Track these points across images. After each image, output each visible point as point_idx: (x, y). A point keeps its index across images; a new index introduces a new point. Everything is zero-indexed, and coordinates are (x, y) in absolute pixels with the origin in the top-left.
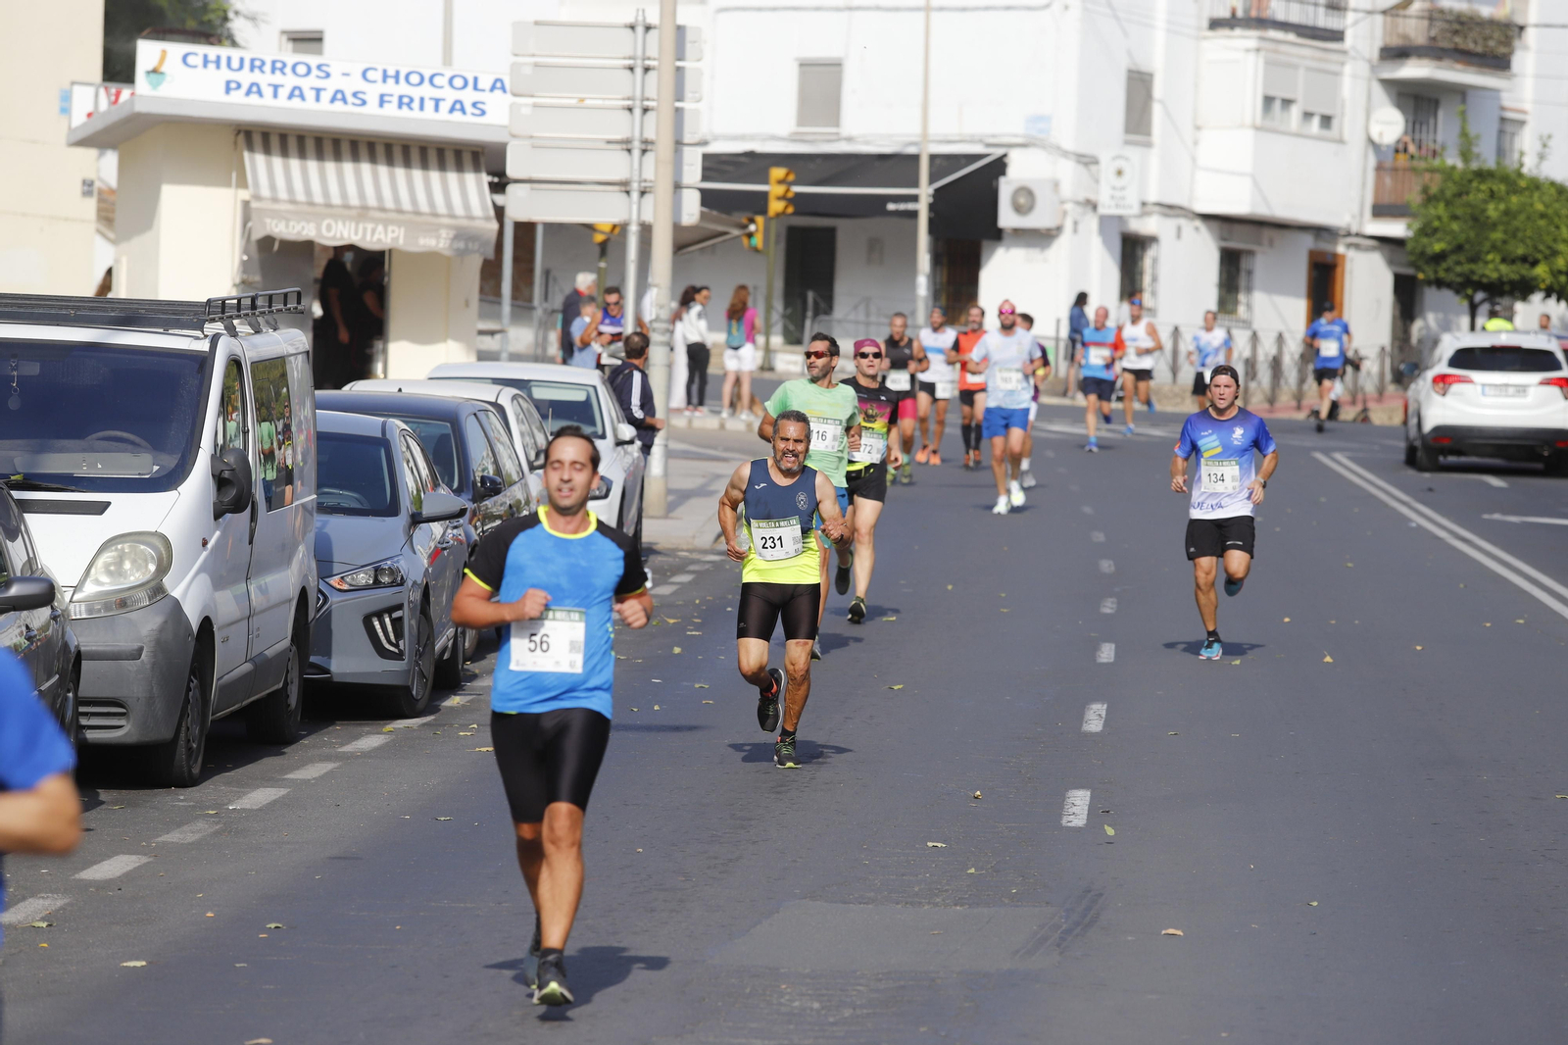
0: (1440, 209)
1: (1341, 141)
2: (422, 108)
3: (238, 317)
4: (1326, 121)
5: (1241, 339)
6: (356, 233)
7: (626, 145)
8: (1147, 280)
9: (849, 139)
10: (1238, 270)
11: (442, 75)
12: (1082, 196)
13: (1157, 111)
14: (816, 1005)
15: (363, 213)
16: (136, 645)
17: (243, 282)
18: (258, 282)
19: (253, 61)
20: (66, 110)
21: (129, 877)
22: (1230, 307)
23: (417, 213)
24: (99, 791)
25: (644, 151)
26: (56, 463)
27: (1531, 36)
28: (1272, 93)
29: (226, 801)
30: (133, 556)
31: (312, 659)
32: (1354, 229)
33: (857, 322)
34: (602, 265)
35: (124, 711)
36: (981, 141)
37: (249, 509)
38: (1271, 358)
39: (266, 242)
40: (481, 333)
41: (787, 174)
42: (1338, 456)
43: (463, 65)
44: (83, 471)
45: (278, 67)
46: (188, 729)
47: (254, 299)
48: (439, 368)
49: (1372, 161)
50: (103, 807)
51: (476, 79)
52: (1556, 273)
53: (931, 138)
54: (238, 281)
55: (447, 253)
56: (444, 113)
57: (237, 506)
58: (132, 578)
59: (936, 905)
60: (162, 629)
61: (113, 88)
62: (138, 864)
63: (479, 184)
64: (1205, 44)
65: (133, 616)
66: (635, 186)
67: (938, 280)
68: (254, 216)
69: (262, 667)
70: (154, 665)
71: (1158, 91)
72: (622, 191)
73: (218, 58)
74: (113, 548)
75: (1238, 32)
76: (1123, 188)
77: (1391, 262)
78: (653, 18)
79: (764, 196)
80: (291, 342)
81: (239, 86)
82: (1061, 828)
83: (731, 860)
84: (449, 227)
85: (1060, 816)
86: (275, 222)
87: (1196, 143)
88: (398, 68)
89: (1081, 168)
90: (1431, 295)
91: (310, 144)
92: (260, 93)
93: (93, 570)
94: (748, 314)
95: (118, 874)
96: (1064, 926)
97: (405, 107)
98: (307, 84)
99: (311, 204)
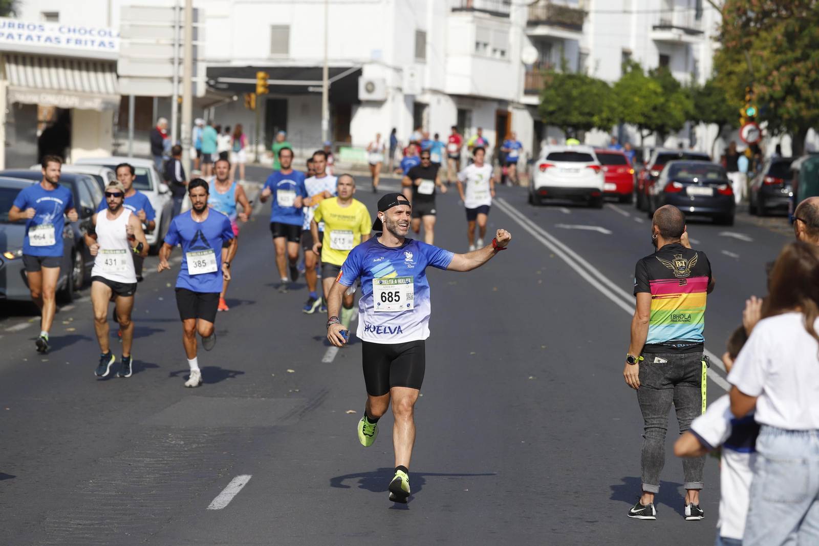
0: (552, 92)
1: (509, 61)
2: (86, 44)
4: (503, 53)
6: (56, 101)
8: (425, 122)
9: (292, 60)
10: (466, 118)
11: (95, 30)
12: (395, 86)
13: (429, 50)
15: (59, 91)
18: (13, 123)
19: (9, 23)
23: (84, 91)
27: (592, 16)
28: (479, 41)
32: (516, 99)
36: (350, 61)
39: (16, 105)
41: (265, 76)
45: (21, 26)
49: (523, 71)
51: (110, 32)
52: (602, 120)
55: (99, 110)
56: (96, 47)
63: (112, 77)
64: (450, 19)
67: (332, 123)
68: (11, 93)
71: (429, 39)
72: (169, 81)
75: (464, 13)
76: (414, 82)
77: (532, 114)
79: (255, 85)
81: (3, 35)
84: (99, 98)
86: (19, 95)
87: (446, 62)
88: (75, 27)
89: (395, 73)
90: (549, 129)
92: (12, 38)
94: (242, 137)
97: (78, 44)
98: (34, 34)
99: (36, 87)
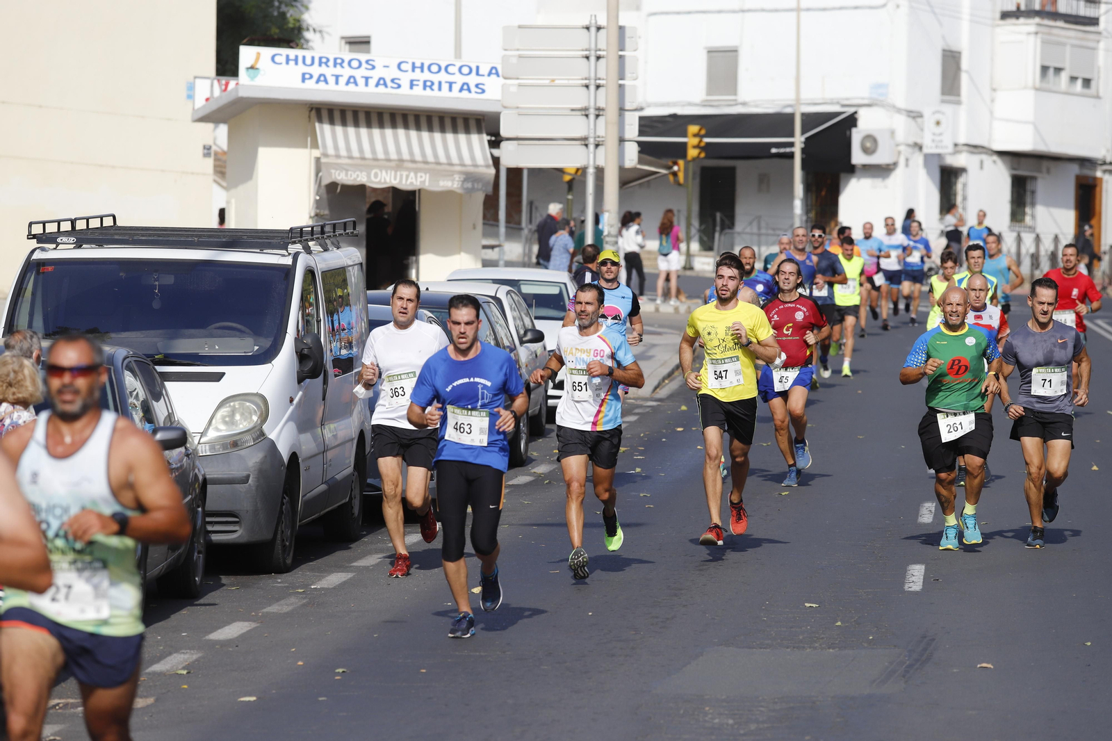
1: (1098, 97)
2: (440, 89)
3: (312, 240)
4: (1087, 82)
5: (1028, 239)
6: (395, 179)
7: (585, 112)
8: (959, 199)
9: (744, 104)
10: (1025, 191)
11: (454, 65)
12: (911, 141)
13: (964, 78)
14: (731, 722)
15: (400, 164)
16: (245, 473)
17: (317, 215)
18: (327, 215)
19: (320, 58)
20: (191, 97)
21: (243, 637)
22: (1019, 217)
23: (438, 163)
24: (221, 577)
25: (597, 116)
26: (184, 345)
28: (1046, 64)
29: (310, 583)
30: (241, 410)
31: (369, 481)
32: (1108, 160)
33: (752, 234)
34: (570, 197)
35: (237, 520)
36: (838, 103)
37: (322, 376)
38: (1049, 253)
39: (332, 187)
40: (485, 247)
41: (700, 130)
42: (1100, 322)
43: (469, 58)
44: (206, 351)
45: (338, 62)
46: (283, 532)
47: (322, 227)
48: (455, 273)
50: (225, 588)
51: (478, 68)
53: (802, 102)
54: (313, 214)
55: (459, 191)
56: (456, 92)
57: (313, 374)
58: (241, 426)
59: (815, 648)
60: (262, 462)
61: (223, 80)
62: (249, 628)
63: (481, 141)
64: (998, 30)
65: (242, 452)
66: (591, 140)
67: (809, 203)
68: (323, 169)
69: (334, 487)
70: (257, 487)
71: (965, 64)
72: (582, 145)
73: (297, 57)
74: (228, 405)
75: (1022, 20)
76: (940, 134)
78: (602, 21)
79: (684, 145)
80: (350, 256)
81: (311, 77)
82: (904, 592)
83: (668, 619)
84: (460, 173)
85: (903, 584)
86: (338, 172)
87: (993, 101)
88: (423, 61)
89: (910, 120)
91: (362, 117)
92: (326, 81)
93: (214, 421)
94: (675, 230)
95: (235, 636)
96: (908, 662)
97: (428, 89)
98: (359, 74)
99: (363, 158)
